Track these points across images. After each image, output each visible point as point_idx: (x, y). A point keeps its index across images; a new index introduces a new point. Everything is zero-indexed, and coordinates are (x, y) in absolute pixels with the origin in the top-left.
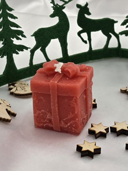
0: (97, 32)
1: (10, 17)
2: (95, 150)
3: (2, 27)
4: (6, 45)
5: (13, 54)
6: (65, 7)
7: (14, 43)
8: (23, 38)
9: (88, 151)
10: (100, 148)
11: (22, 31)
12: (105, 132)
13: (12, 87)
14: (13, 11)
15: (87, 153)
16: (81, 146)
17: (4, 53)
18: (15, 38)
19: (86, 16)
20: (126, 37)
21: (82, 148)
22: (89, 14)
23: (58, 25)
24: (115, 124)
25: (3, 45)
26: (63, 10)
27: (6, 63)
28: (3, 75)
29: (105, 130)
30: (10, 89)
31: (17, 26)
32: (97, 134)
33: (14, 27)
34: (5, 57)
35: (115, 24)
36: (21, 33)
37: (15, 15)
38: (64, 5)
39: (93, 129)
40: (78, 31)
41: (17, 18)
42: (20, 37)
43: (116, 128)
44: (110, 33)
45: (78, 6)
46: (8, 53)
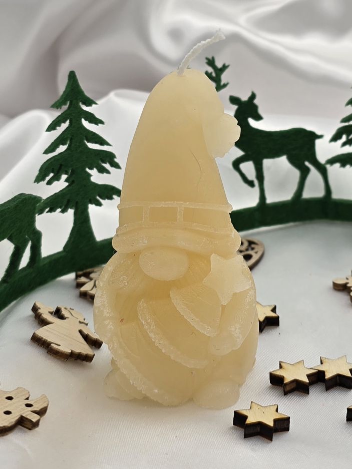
0: (276, 160)
1: (86, 120)
3: (68, 142)
4: (73, 185)
5: (90, 206)
7: (93, 179)
8: (113, 168)
9: (260, 424)
11: (112, 154)
12: (307, 380)
13: (83, 279)
14: (93, 105)
15: (259, 429)
17: (69, 201)
18: (95, 169)
19: (252, 123)
21: (246, 417)
22: (258, 118)
24: (322, 363)
25: (67, 184)
28: (64, 254)
30: (80, 285)
31: (102, 142)
33: (94, 144)
34: (71, 212)
36: (109, 157)
37: (98, 116)
41: (102, 122)
42: (107, 166)
43: (323, 373)
46: (77, 203)
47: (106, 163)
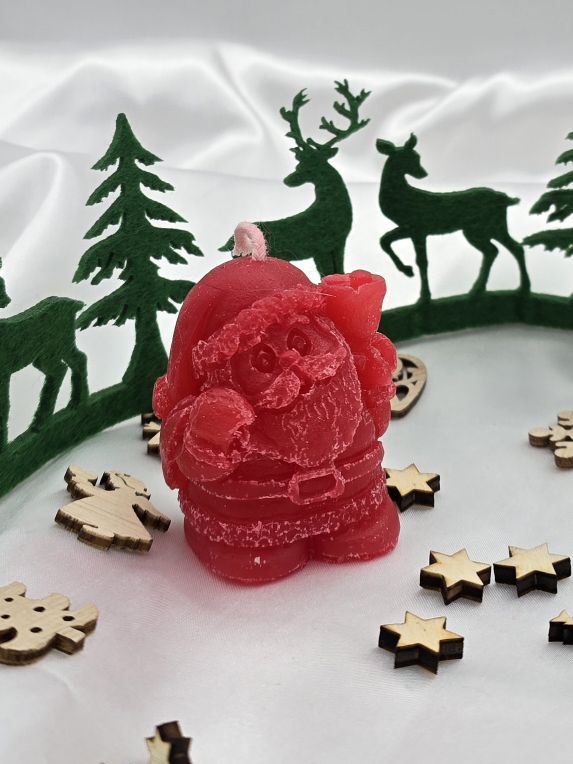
0: (447, 236)
1: (146, 185)
2: (443, 643)
3: (121, 220)
4: (132, 283)
5: (159, 313)
6: (336, 150)
7: (161, 273)
8: (192, 256)
9: (419, 648)
10: (462, 640)
11: (189, 234)
12: (478, 582)
13: (152, 426)
14: (156, 163)
15: (416, 655)
16: (396, 629)
17: (126, 307)
18: (163, 258)
19: (411, 180)
20: (548, 252)
21: (397, 637)
22: (420, 173)
23: (312, 211)
24: (511, 556)
25: (122, 282)
26: (332, 161)
27: (132, 343)
28: (124, 386)
29: (480, 574)
30: (148, 435)
31: (172, 217)
32: (450, 589)
33: (159, 221)
34: (130, 324)
35: (511, 210)
36: (185, 240)
37: (163, 178)
38: (333, 141)
39: (434, 570)
40: (382, 233)
41: (170, 187)
42: (182, 252)
43: (512, 570)
44: (494, 241)
45: (383, 146)
46: (139, 309)
47: (180, 248)
